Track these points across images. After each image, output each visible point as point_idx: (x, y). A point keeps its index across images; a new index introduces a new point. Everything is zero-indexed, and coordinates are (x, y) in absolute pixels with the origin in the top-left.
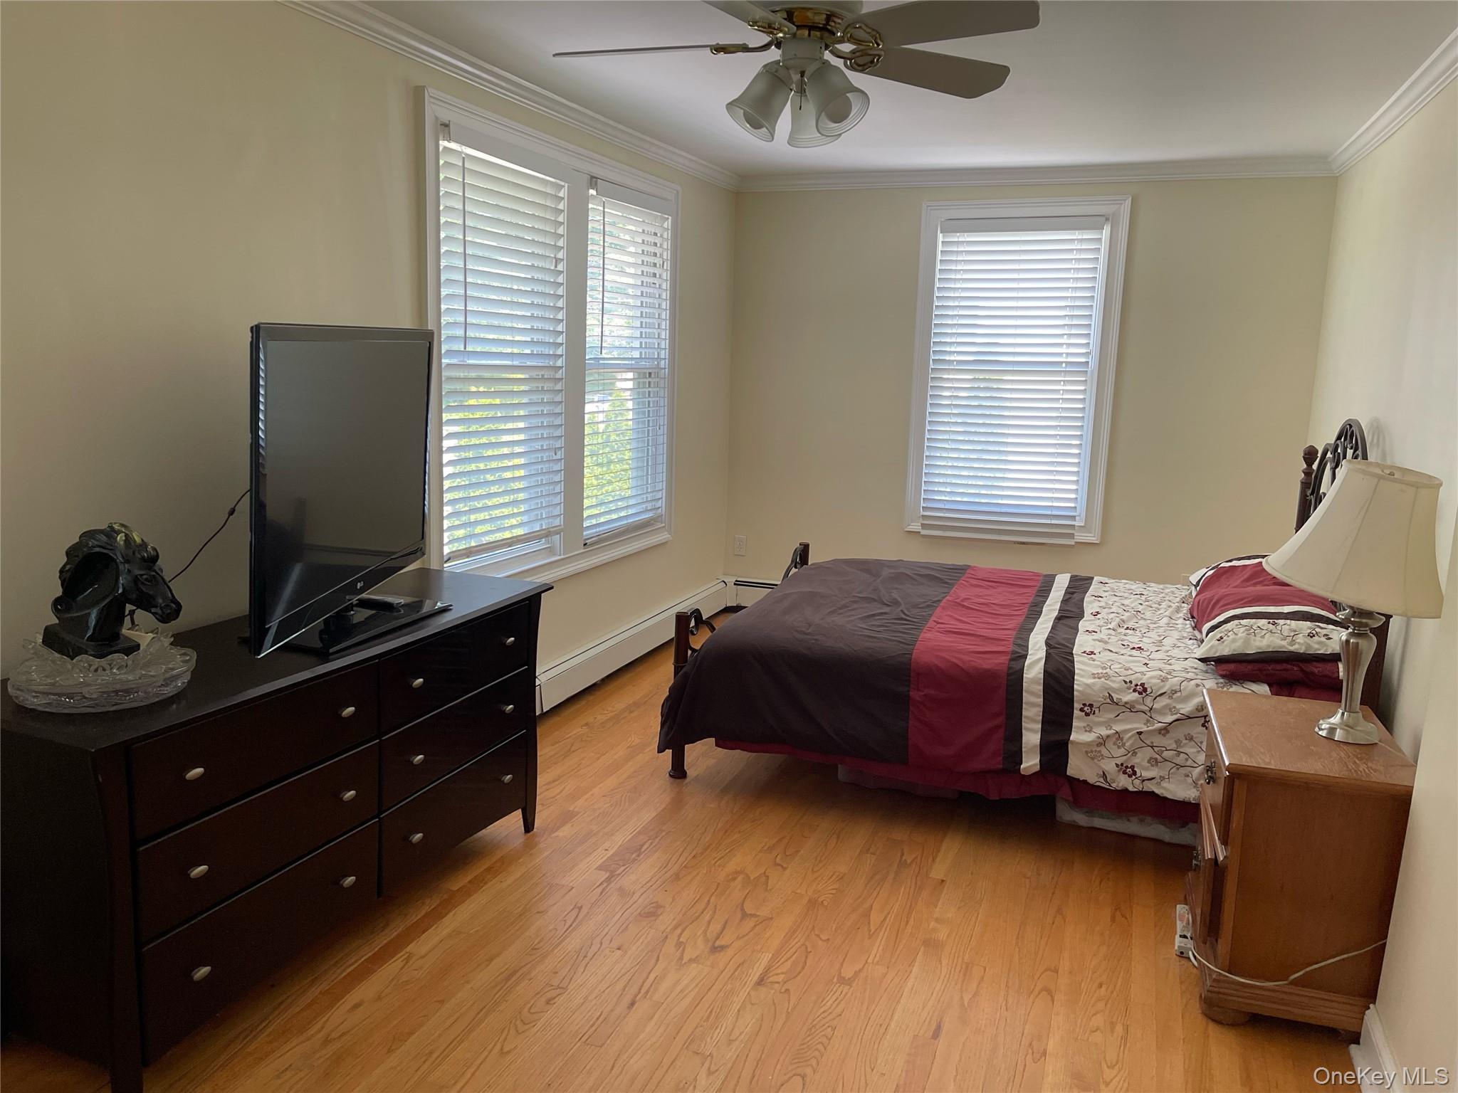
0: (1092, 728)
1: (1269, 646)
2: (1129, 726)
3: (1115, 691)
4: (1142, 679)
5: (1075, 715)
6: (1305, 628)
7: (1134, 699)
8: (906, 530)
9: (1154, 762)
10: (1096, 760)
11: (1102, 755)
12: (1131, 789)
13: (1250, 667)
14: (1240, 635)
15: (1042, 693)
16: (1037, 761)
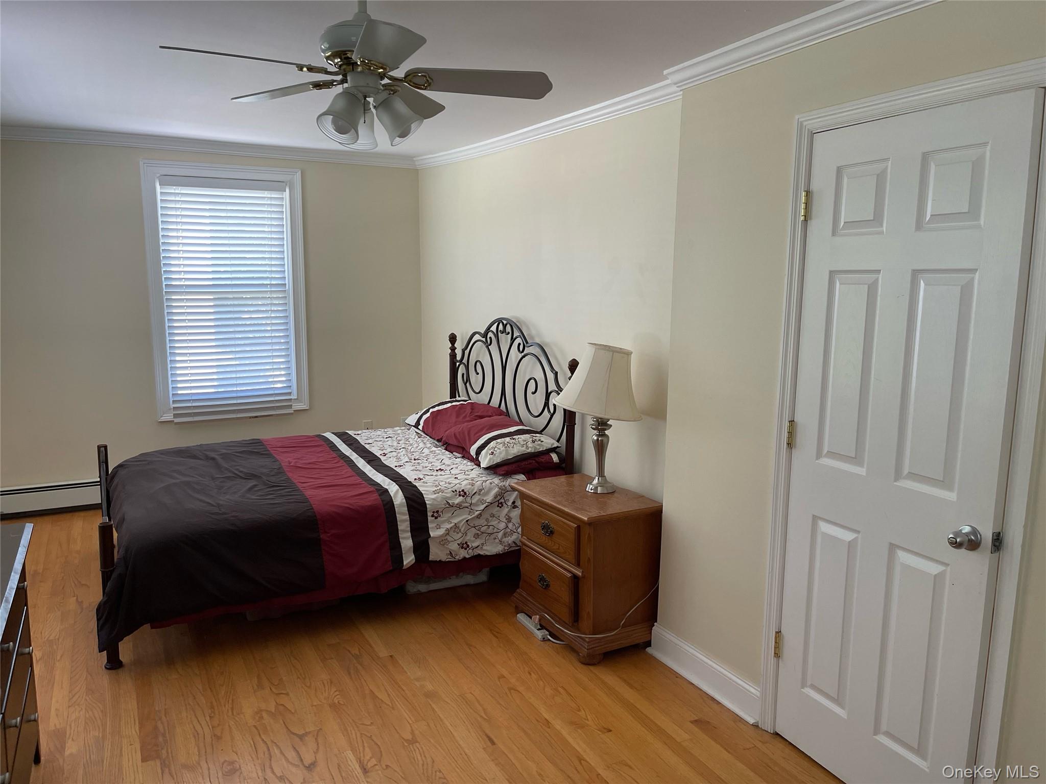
0: (440, 526)
1: (518, 452)
2: (461, 518)
3: (450, 498)
4: (461, 488)
5: (429, 520)
6: (528, 438)
7: (460, 501)
8: (159, 421)
9: (477, 536)
10: (445, 545)
11: (448, 541)
12: (467, 556)
13: (514, 466)
14: (502, 449)
15: (407, 512)
16: (413, 557)
